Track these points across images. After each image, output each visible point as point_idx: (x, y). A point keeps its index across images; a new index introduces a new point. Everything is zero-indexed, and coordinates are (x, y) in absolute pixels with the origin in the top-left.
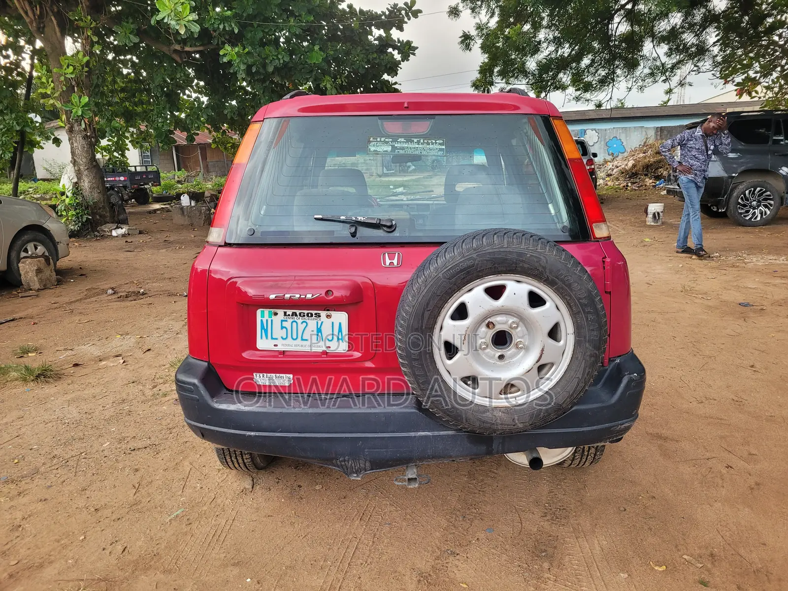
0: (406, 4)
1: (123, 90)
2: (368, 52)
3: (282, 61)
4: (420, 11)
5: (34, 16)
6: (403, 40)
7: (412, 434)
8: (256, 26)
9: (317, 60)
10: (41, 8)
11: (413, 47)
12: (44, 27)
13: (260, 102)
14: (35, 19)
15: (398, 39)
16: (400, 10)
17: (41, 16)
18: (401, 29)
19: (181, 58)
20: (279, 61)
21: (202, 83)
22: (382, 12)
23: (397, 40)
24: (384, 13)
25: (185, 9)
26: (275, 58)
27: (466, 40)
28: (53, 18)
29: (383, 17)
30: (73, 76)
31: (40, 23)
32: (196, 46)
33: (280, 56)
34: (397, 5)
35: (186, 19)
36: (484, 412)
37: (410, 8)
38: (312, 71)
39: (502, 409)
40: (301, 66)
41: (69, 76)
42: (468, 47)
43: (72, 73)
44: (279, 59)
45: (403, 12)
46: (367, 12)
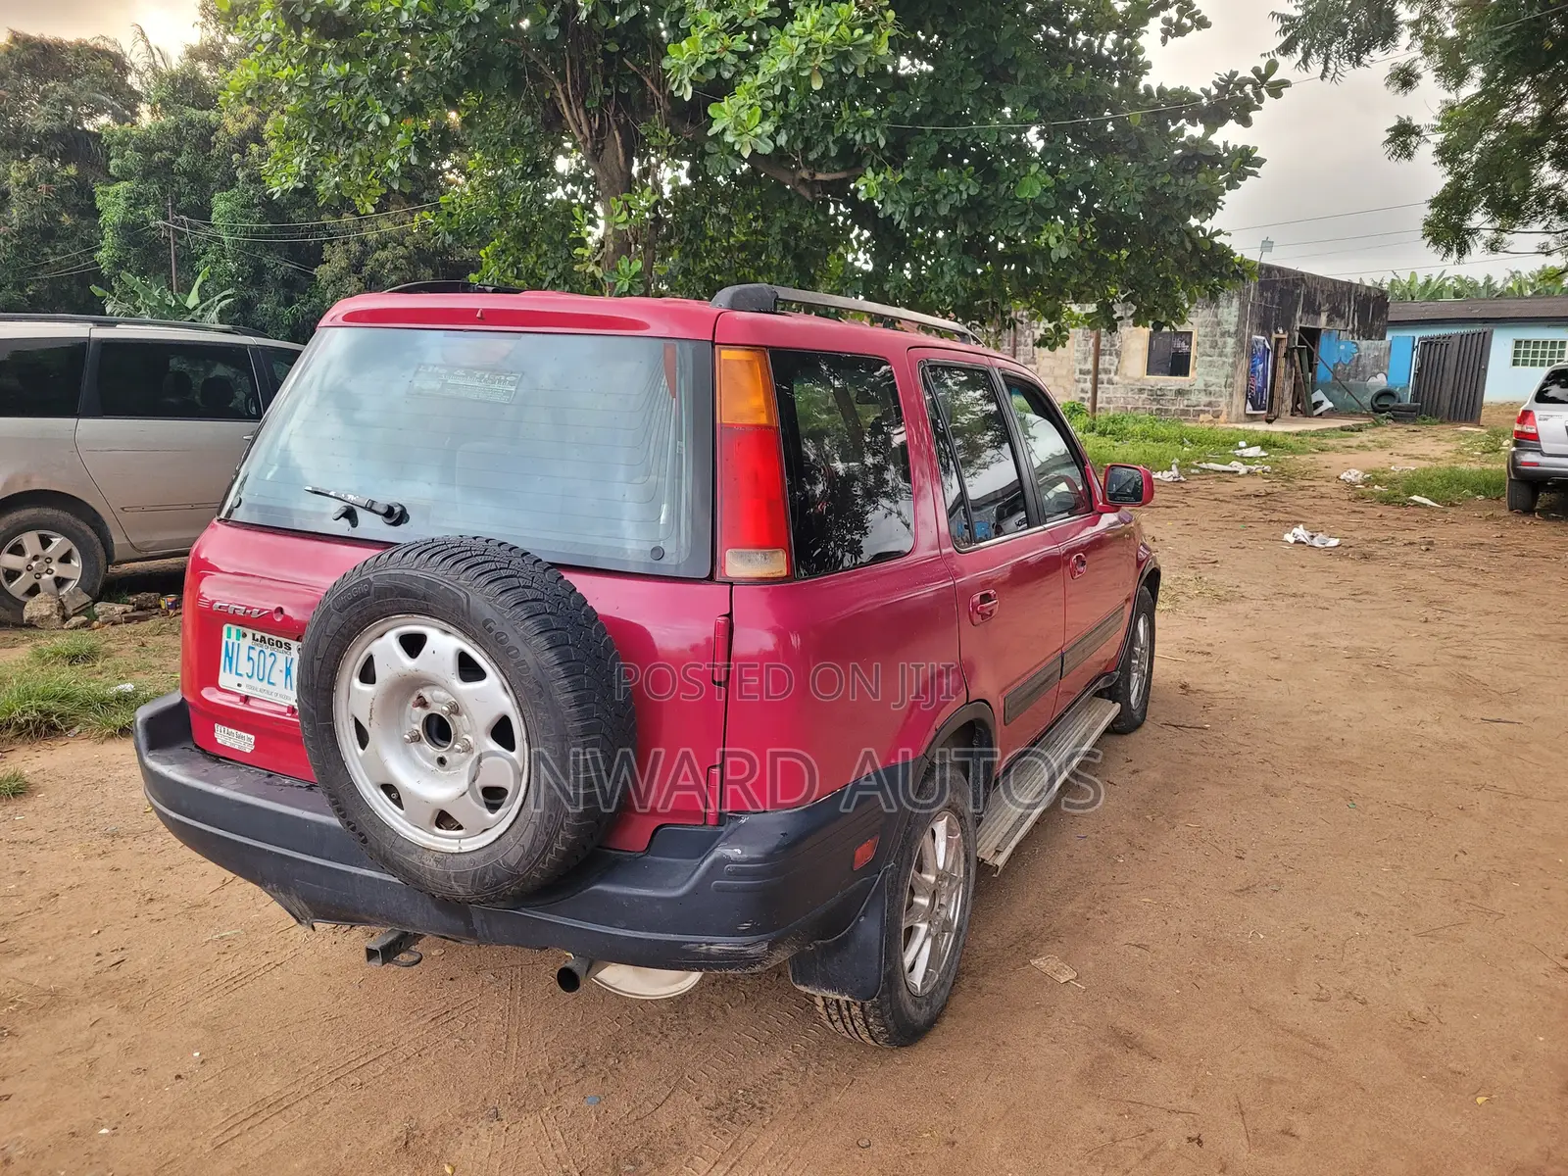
0: (1256, 70)
1: (743, 247)
2: (1154, 173)
3: (965, 196)
4: (1285, 83)
5: (591, 131)
6: (1235, 146)
7: (353, 870)
8: (928, 133)
9: (1032, 192)
10: (601, 118)
11: (1256, 159)
12: (603, 148)
13: (942, 270)
14: (591, 137)
15: (1225, 144)
16: (1241, 85)
17: (600, 132)
18: (1246, 122)
19: (813, 193)
20: (961, 195)
21: (866, 234)
22: (1202, 90)
23: (1221, 146)
24: (1207, 93)
25: (753, 114)
26: (954, 190)
27: (1403, 135)
28: (616, 133)
29: (1205, 101)
30: (626, 227)
31: (597, 142)
32: (836, 171)
33: (962, 187)
34: (1236, 73)
35: (752, 133)
36: (409, 853)
37: (1264, 78)
38: (1023, 214)
39: (437, 855)
40: (1009, 204)
41: (620, 227)
42: (1406, 152)
43: (625, 222)
44: (961, 192)
45: (1249, 88)
46: (1175, 91)
